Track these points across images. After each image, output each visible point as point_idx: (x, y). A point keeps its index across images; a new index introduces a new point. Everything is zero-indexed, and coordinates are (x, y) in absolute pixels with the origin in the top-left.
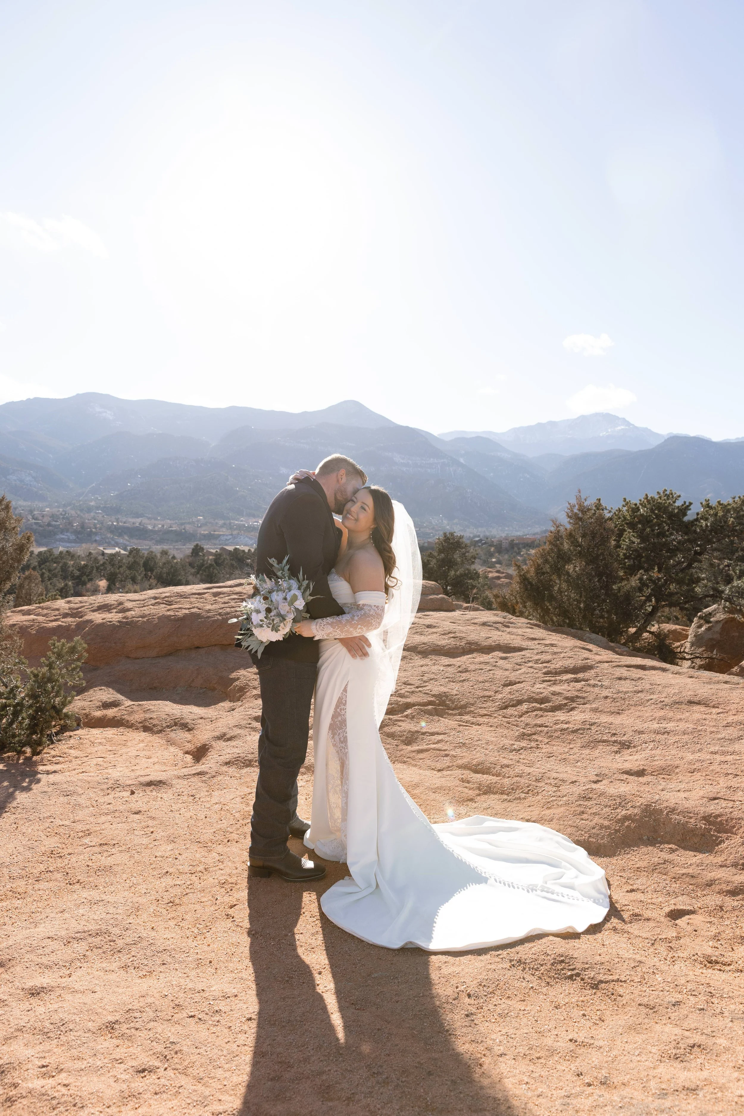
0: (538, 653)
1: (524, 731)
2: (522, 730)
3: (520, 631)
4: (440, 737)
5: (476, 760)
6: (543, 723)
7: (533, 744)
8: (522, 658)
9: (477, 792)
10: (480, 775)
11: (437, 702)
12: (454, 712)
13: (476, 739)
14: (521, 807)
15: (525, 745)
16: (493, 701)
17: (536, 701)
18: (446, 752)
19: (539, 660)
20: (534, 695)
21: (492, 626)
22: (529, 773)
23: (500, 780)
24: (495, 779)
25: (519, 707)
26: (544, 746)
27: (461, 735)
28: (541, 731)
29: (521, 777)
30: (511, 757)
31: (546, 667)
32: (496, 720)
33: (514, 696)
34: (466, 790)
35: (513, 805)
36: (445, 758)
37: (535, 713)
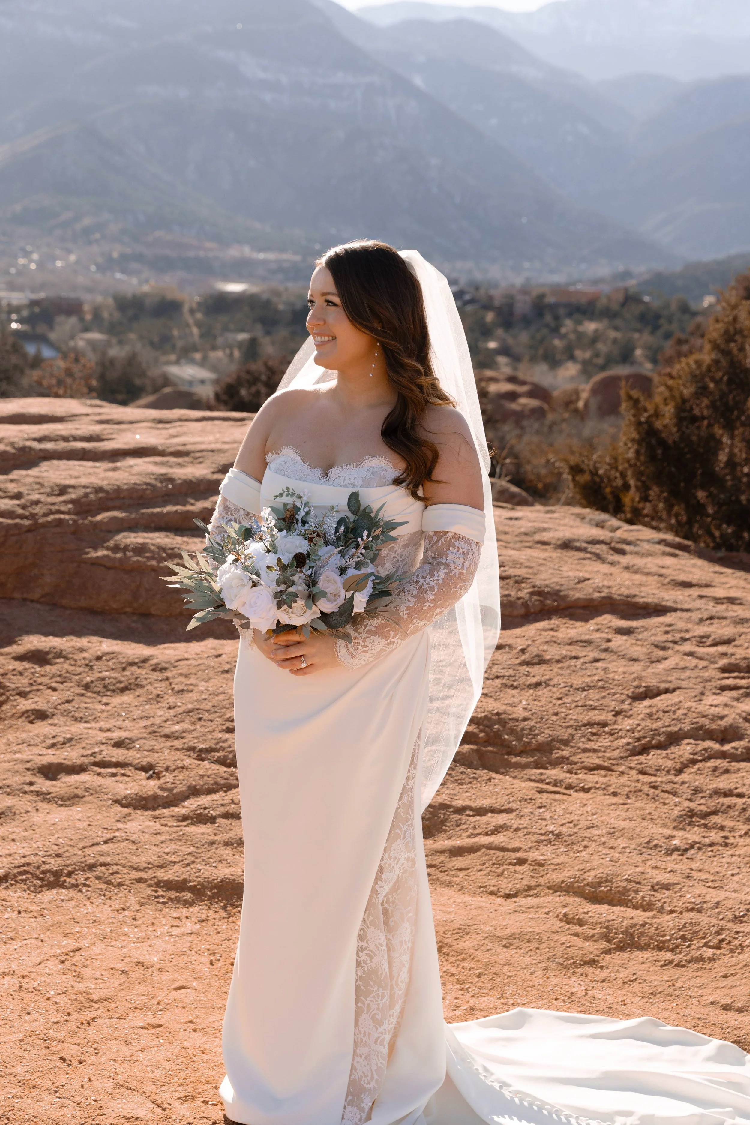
0: (701, 620)
1: (692, 805)
2: (687, 804)
3: (651, 563)
4: (501, 819)
5: (593, 873)
6: (732, 786)
7: (715, 836)
8: (667, 632)
9: (604, 945)
10: (606, 907)
11: (481, 735)
12: (523, 760)
13: (584, 823)
14: (705, 978)
15: (697, 839)
16: (612, 734)
17: (710, 735)
18: (519, 855)
19: (708, 637)
20: (702, 721)
21: (584, 550)
22: (718, 903)
23: (653, 917)
24: (640, 916)
25: (673, 749)
26: (741, 842)
27: (547, 815)
28: (729, 807)
29: (699, 911)
30: (671, 866)
31: (724, 655)
32: (624, 780)
33: (660, 723)
34: (578, 942)
35: (690, 972)
36: (518, 868)
37: (712, 763)
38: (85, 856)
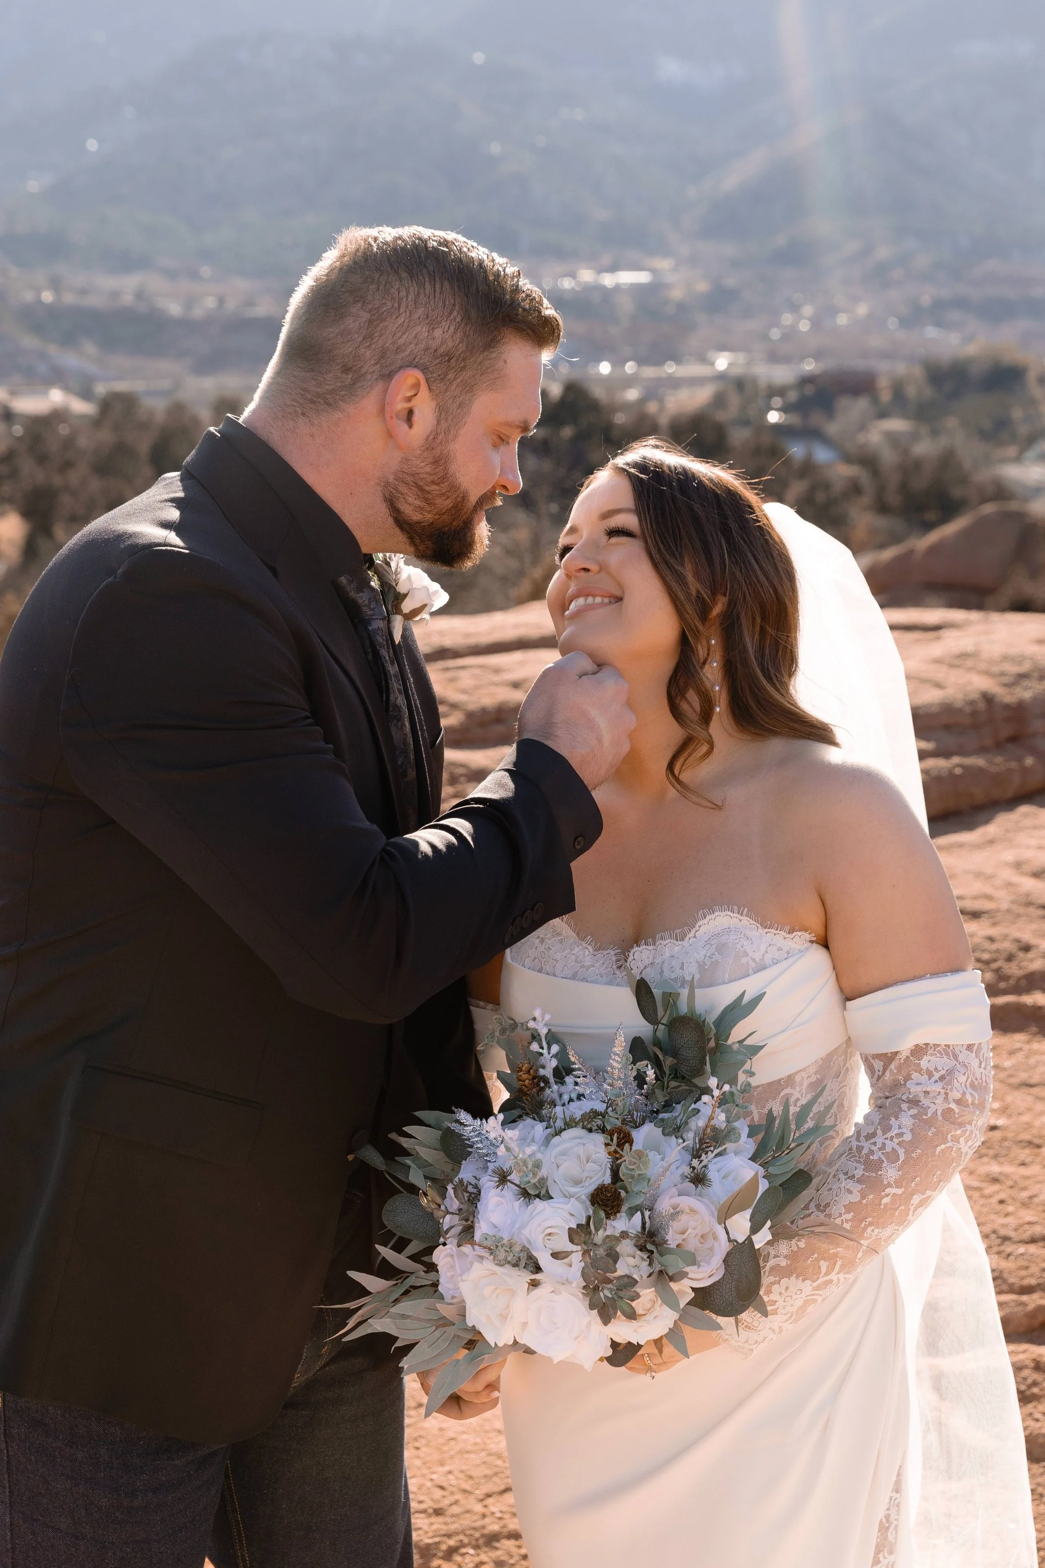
38: (484, 1516)
